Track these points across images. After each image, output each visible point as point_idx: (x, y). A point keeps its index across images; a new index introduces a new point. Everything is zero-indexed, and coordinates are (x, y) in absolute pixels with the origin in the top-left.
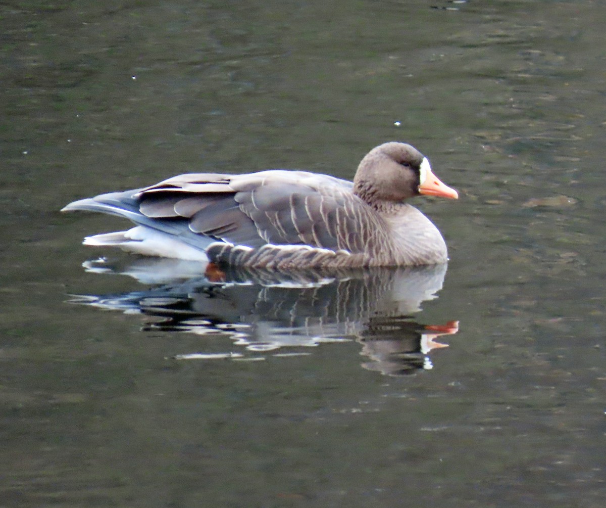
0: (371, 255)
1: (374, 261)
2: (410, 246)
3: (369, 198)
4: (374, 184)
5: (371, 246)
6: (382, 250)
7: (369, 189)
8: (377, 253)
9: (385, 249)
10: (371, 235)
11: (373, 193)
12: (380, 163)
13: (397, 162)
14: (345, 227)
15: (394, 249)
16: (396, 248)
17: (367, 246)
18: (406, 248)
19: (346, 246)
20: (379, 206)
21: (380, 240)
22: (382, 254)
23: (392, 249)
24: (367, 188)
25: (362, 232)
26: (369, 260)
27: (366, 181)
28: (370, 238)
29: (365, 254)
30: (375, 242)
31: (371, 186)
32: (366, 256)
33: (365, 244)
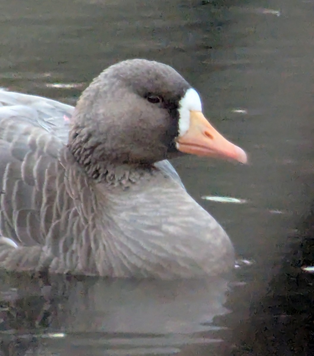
0: (55, 252)
1: (58, 263)
2: (130, 246)
3: (87, 157)
4: (95, 131)
5: (56, 237)
6: (74, 247)
7: (86, 140)
8: (66, 250)
9: (81, 246)
10: (59, 216)
11: (93, 148)
12: (109, 95)
13: (139, 93)
14: (14, 198)
15: (97, 248)
16: (101, 247)
17: (50, 235)
18: (119, 248)
19: (13, 231)
20: (102, 172)
21: (75, 228)
22: (73, 252)
23: (93, 245)
24: (83, 139)
25: (43, 209)
26: (50, 260)
27: (83, 127)
28: (57, 221)
29: (45, 248)
30: (65, 231)
31: (90, 135)
32: (47, 251)
33: (47, 231)
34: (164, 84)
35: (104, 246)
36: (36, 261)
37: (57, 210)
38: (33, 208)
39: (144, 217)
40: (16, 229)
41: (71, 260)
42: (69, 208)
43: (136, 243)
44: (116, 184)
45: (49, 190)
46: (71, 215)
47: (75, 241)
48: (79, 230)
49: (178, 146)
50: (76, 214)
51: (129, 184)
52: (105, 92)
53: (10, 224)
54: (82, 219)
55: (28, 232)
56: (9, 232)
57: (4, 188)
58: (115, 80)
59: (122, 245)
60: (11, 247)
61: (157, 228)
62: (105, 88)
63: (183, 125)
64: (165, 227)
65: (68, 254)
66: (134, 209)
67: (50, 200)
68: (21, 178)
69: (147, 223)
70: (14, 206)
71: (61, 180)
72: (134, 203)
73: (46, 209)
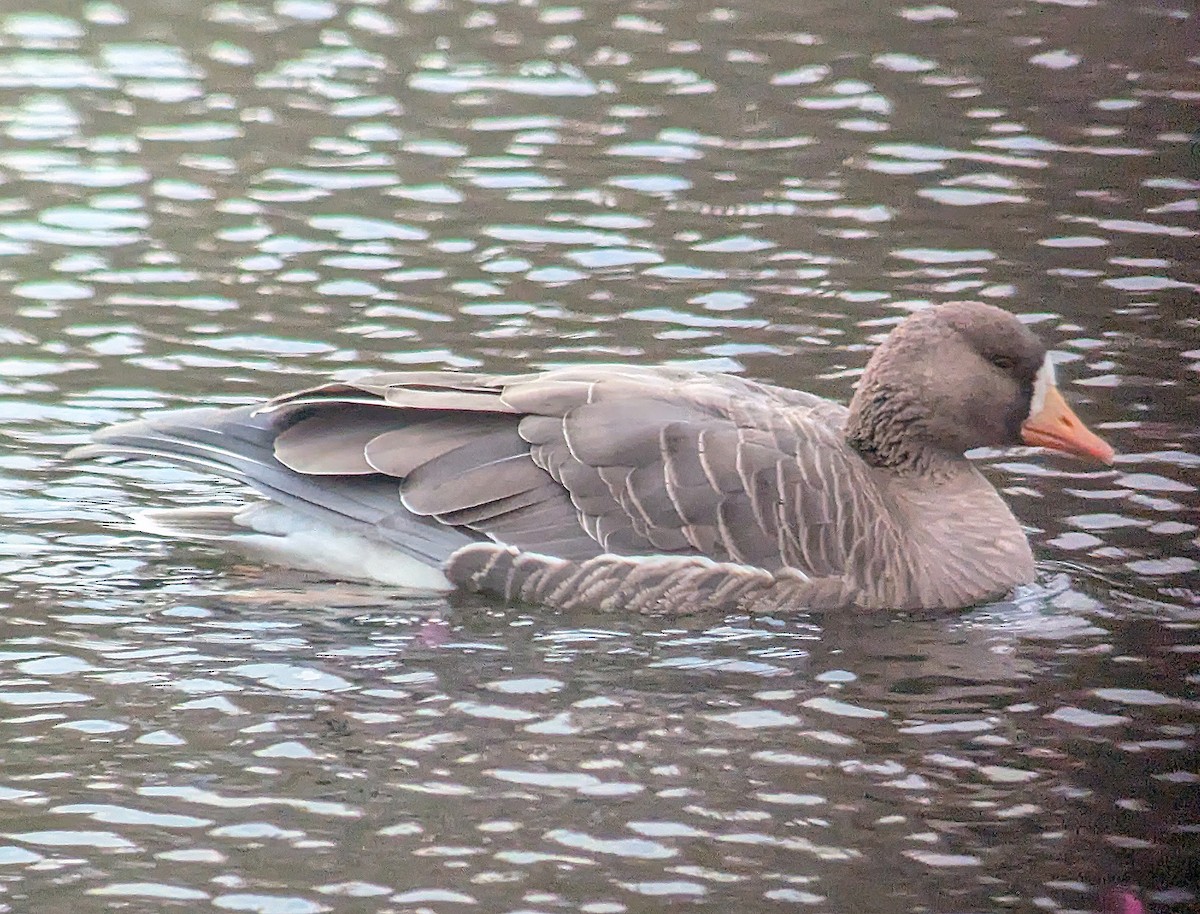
34: (1021, 346)
35: (926, 568)
36: (835, 597)
37: (858, 519)
38: (828, 521)
39: (973, 529)
40: (805, 552)
41: (885, 591)
42: (871, 518)
43: (967, 565)
44: (927, 477)
45: (844, 495)
46: (877, 527)
47: (888, 566)
48: (891, 552)
49: (1023, 432)
50: (882, 525)
51: (944, 480)
52: (935, 347)
53: (797, 545)
54: (892, 534)
55: (823, 556)
56: (796, 561)
57: (782, 497)
58: (950, 330)
59: (949, 567)
60: (800, 581)
61: (992, 544)
62: (936, 340)
63: (1037, 405)
64: (1001, 543)
65: (881, 583)
66: (955, 516)
67: (848, 507)
68: (803, 480)
69: (980, 537)
70: (801, 520)
71: (853, 479)
72: (952, 507)
73: (843, 522)
